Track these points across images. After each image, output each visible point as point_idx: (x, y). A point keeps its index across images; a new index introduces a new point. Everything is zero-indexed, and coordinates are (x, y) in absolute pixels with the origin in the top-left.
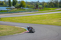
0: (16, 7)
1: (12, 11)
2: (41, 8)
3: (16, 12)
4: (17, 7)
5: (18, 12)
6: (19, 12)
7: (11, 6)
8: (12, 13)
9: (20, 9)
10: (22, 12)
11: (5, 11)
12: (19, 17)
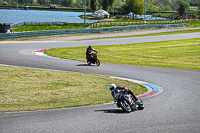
0: (111, 13)
1: (101, 26)
2: (194, 17)
3: (113, 30)
4: (115, 14)
5: (118, 30)
6: (121, 30)
7: (97, 8)
8: (98, 32)
9: (126, 19)
10: (131, 29)
11: (76, 25)
12: (121, 45)
